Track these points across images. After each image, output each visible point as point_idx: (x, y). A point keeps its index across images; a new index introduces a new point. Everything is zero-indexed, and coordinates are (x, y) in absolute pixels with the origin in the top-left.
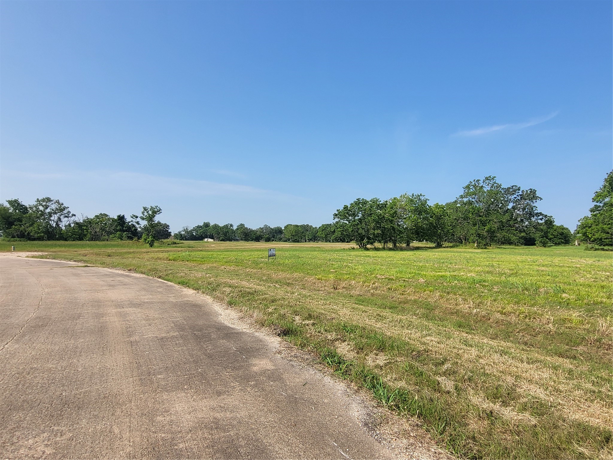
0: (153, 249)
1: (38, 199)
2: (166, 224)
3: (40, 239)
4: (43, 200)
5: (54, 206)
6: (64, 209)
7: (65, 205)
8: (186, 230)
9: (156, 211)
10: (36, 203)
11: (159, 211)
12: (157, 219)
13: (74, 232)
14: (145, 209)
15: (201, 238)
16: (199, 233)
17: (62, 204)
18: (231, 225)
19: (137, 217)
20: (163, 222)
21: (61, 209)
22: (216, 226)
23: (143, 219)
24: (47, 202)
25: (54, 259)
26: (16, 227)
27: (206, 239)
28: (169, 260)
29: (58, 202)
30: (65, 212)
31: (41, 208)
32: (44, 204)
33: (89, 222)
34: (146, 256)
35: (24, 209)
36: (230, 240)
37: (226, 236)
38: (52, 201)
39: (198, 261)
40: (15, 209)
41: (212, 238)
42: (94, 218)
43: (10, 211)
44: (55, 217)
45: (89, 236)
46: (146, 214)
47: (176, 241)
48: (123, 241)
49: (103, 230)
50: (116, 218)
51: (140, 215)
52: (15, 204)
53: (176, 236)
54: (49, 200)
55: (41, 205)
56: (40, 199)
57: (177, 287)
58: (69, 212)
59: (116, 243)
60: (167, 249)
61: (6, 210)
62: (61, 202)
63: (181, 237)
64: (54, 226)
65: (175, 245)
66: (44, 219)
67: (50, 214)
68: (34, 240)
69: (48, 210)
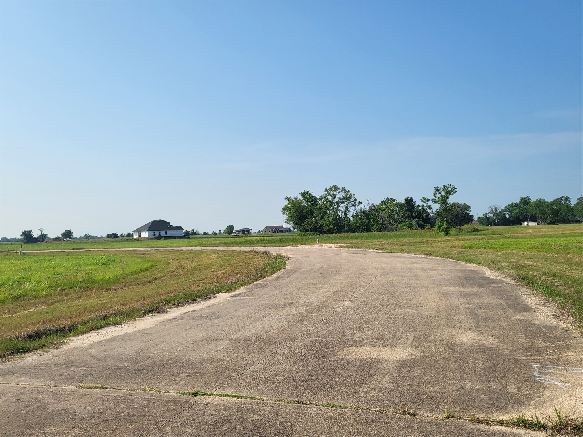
0: (448, 238)
1: (326, 189)
2: (465, 205)
3: (330, 232)
4: (331, 189)
5: (341, 195)
6: (351, 196)
7: (352, 192)
8: (495, 212)
9: (450, 191)
10: (325, 193)
11: (454, 190)
12: (452, 200)
13: (362, 222)
14: (437, 189)
15: (517, 221)
16: (513, 215)
17: (349, 192)
18: (567, 199)
19: (428, 200)
20: (461, 202)
21: (348, 198)
22: (540, 203)
23: (435, 202)
24: (334, 191)
26: (309, 220)
27: (525, 223)
28: (465, 248)
29: (344, 189)
30: (352, 200)
31: (330, 198)
32: (332, 193)
33: (375, 210)
34: (441, 245)
35: (314, 200)
36: (565, 221)
37: (557, 216)
38: (339, 189)
39: (497, 248)
40: (307, 202)
41: (535, 221)
42: (380, 205)
43: (303, 204)
44: (342, 207)
45: (376, 226)
46: (438, 195)
47: (481, 227)
48: (413, 231)
49: (391, 218)
50: (403, 201)
51: (431, 197)
52: (306, 195)
53: (480, 220)
54: (336, 188)
55: (329, 194)
56: (328, 188)
58: (355, 200)
59: (406, 232)
60: (465, 237)
61: (299, 202)
62: (347, 189)
63: (486, 221)
64: (343, 217)
65: (479, 233)
66: (333, 210)
67: (338, 203)
68: (325, 233)
69: (336, 200)
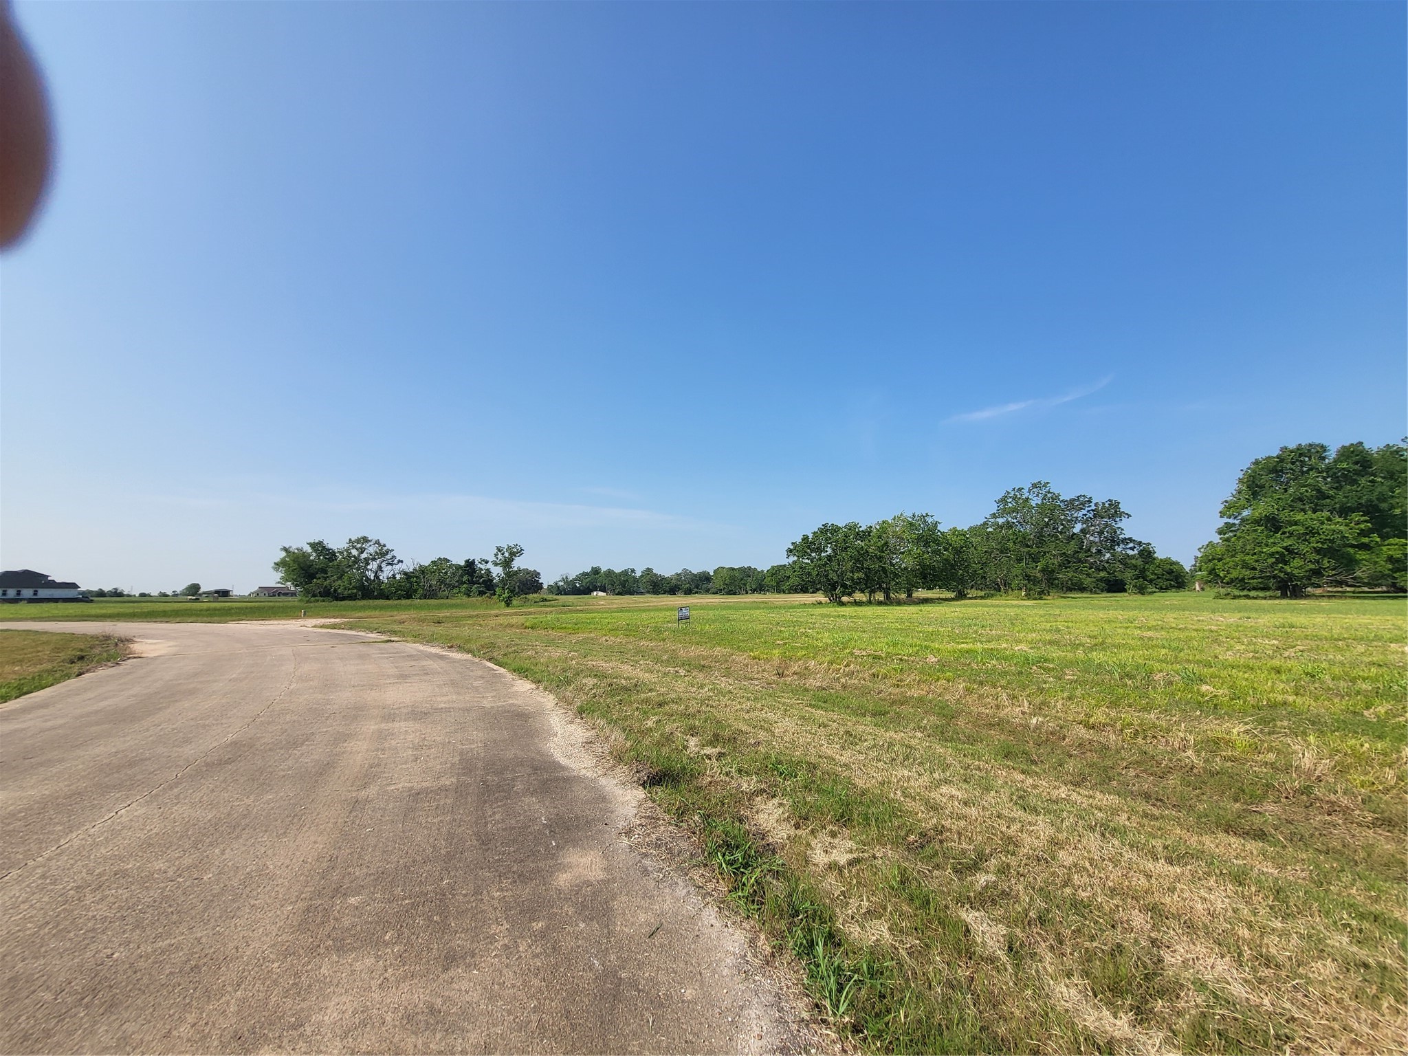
0: (509, 610)
1: (350, 540)
2: (535, 571)
3: (352, 597)
4: (358, 541)
5: (372, 549)
6: (387, 552)
7: (389, 547)
8: (565, 580)
9: (515, 553)
10: (348, 545)
11: (520, 552)
12: (518, 563)
13: (400, 586)
14: (499, 549)
15: (587, 591)
16: (584, 584)
17: (384, 546)
18: (633, 571)
19: (487, 562)
20: (531, 568)
21: (383, 553)
22: (610, 572)
23: (496, 564)
24: (363, 544)
25: (351, 629)
26: (318, 582)
27: (595, 593)
28: (525, 628)
29: (377, 542)
30: (389, 556)
31: (354, 552)
32: (359, 545)
33: (423, 571)
34: (492, 622)
35: (330, 555)
36: (631, 593)
37: (624, 587)
38: (370, 541)
39: (569, 628)
40: (318, 556)
41: (604, 591)
42: (429, 565)
43: (311, 558)
44: (373, 566)
45: (420, 591)
46: (500, 556)
47: (550, 597)
48: (470, 599)
49: (441, 583)
50: (462, 563)
51: (491, 558)
52: (318, 547)
53: (550, 589)
54: (365, 540)
55: (354, 547)
56: (353, 539)
57: (509, 676)
58: (394, 557)
59: (458, 601)
60: (530, 610)
61: (305, 556)
62: (382, 542)
63: (557, 590)
64: (372, 578)
65: (547, 603)
66: (358, 569)
67: (367, 561)
68: (343, 599)
69: (364, 556)
